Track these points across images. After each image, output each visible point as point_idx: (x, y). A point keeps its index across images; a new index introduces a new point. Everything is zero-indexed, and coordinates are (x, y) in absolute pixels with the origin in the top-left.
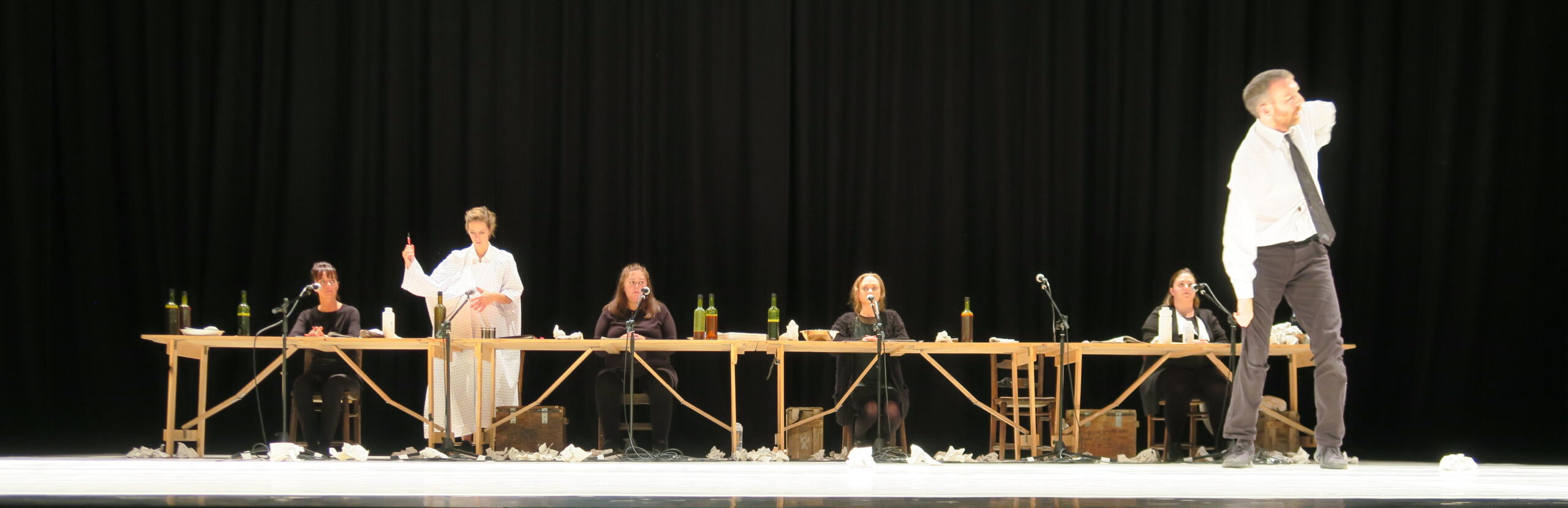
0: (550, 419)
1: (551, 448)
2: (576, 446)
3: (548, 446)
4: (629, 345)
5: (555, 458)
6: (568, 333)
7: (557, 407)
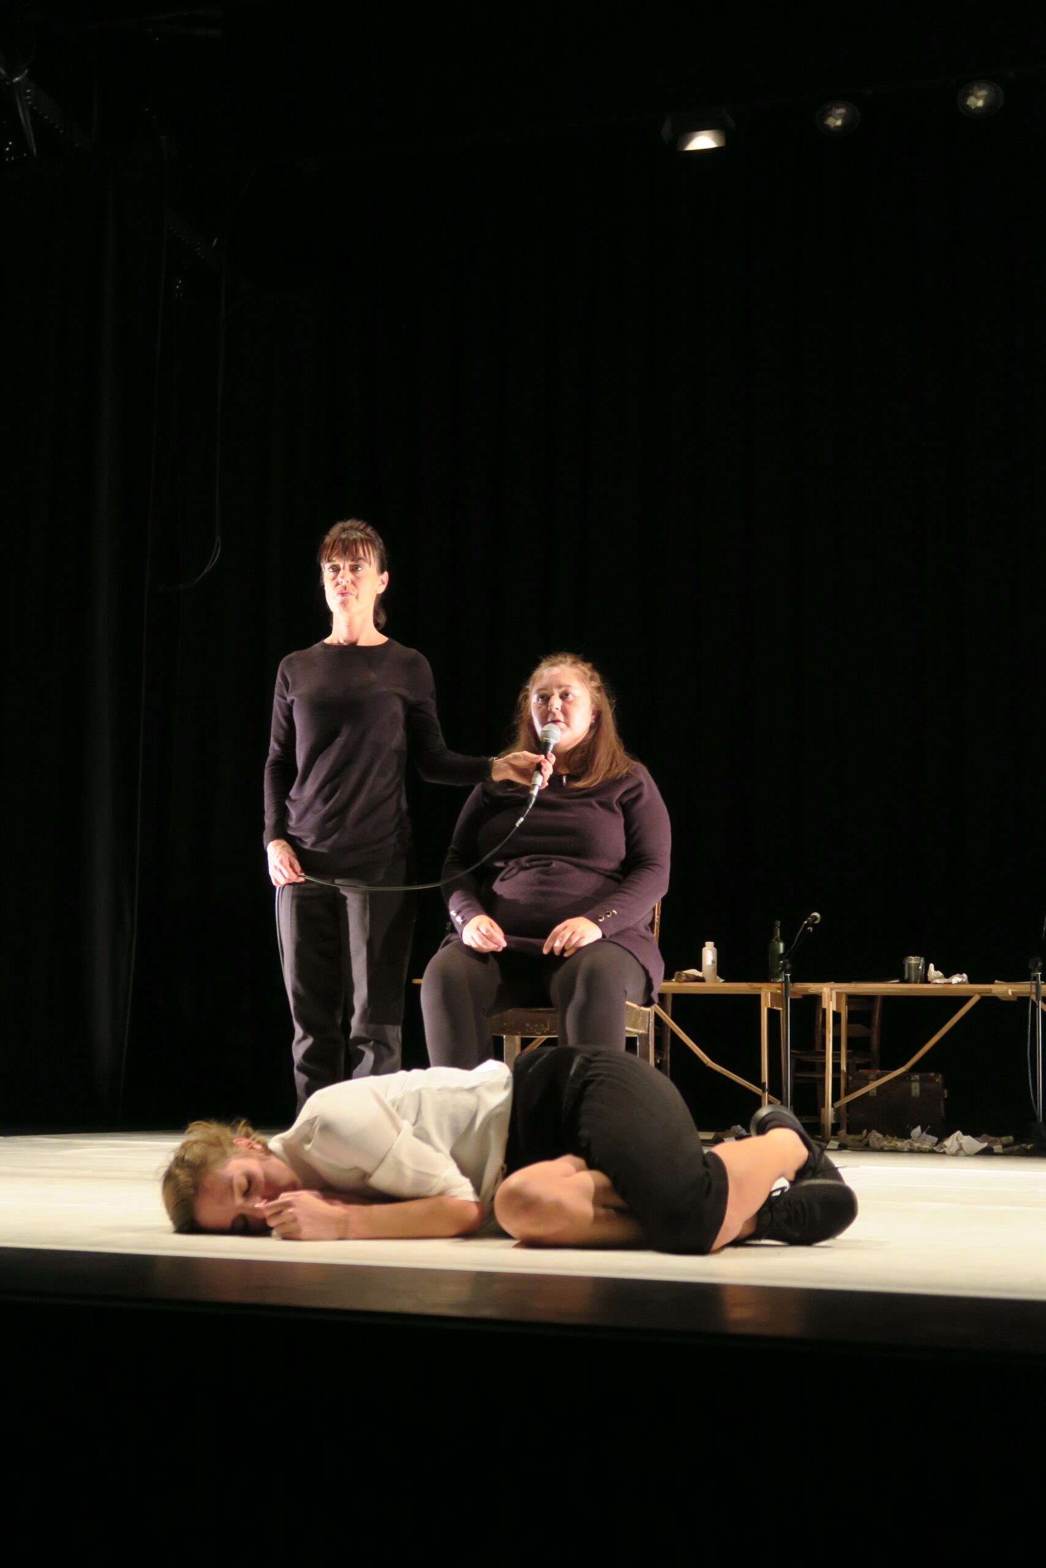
0: (922, 1090)
1: (928, 1133)
2: (965, 1133)
3: (923, 1131)
4: (1034, 990)
5: (935, 1148)
6: (947, 975)
7: (933, 1074)
